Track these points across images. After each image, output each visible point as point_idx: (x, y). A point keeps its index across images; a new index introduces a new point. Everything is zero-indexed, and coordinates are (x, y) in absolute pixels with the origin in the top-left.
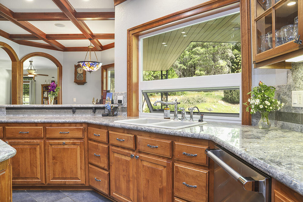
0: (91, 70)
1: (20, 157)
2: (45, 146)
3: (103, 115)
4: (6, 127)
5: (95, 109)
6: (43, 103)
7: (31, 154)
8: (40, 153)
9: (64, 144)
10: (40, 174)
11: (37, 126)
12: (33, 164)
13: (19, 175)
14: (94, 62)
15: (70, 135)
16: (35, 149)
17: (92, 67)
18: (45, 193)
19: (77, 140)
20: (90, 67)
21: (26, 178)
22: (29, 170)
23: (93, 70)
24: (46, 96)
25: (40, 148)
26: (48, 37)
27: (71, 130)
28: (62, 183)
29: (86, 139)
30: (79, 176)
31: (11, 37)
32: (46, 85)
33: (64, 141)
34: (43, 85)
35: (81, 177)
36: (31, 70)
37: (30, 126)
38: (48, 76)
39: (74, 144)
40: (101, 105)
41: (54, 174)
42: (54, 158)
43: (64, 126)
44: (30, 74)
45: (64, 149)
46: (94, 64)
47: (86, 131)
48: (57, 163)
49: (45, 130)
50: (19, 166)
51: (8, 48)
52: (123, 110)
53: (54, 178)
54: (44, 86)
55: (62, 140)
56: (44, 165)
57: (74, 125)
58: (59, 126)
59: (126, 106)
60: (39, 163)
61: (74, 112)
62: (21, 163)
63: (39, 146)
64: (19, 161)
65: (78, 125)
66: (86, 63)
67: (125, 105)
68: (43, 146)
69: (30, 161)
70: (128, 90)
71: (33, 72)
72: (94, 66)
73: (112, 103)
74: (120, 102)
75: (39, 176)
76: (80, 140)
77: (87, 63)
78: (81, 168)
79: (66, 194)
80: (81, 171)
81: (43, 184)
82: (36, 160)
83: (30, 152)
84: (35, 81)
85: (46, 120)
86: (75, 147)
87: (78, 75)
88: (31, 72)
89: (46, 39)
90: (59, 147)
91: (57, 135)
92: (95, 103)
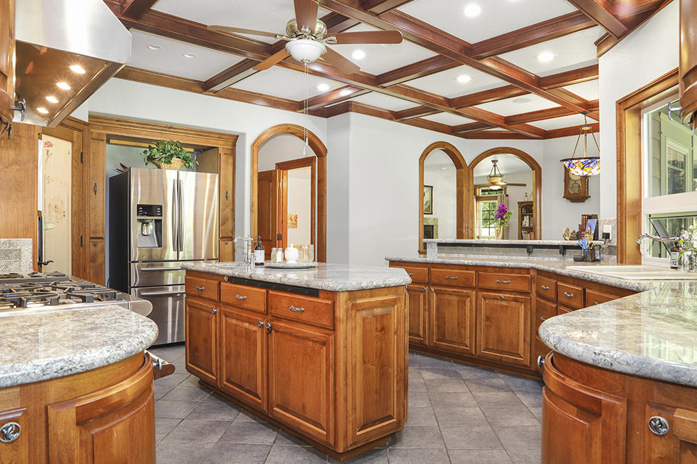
0: (585, 173)
1: (447, 312)
2: (476, 300)
3: (576, 260)
4: (432, 269)
5: (563, 249)
6: (521, 237)
7: (458, 308)
8: (470, 310)
9: (502, 299)
10: (468, 340)
11: (467, 270)
12: (461, 324)
13: (444, 336)
14: (590, 158)
15: (511, 287)
16: (465, 302)
17: (588, 169)
18: (474, 368)
19: (521, 295)
20: (582, 169)
21: (452, 342)
22: (456, 331)
23: (590, 174)
24: (527, 225)
25: (471, 302)
26: (508, 121)
27: (512, 278)
28: (497, 358)
29: (534, 295)
30: (521, 352)
31: (453, 131)
32: (528, 202)
33: (502, 295)
34: (522, 203)
35: (524, 354)
36: (495, 176)
37: (460, 269)
38: (525, 185)
39: (516, 300)
40: (575, 243)
41: (487, 343)
42: (488, 319)
43: (503, 272)
44: (494, 184)
45: (502, 306)
46: (590, 161)
47: (534, 282)
48: (491, 326)
49: (478, 276)
50: (444, 323)
51: (450, 148)
52: (611, 250)
53: (486, 349)
54: (523, 205)
55: (500, 293)
56: (474, 327)
57: (518, 271)
58: (496, 272)
59: (615, 244)
60: (468, 323)
61: (529, 252)
62: (446, 319)
63: (469, 299)
64: (445, 318)
65: (523, 271)
66: (574, 161)
67: (614, 241)
68: (474, 299)
69: (458, 319)
70: (619, 214)
71: (498, 180)
72: (591, 165)
73: (596, 238)
74: (607, 236)
75: (468, 342)
76: (525, 296)
77: (577, 161)
78: (524, 340)
79: (501, 376)
80: (524, 345)
81: (472, 354)
82: (465, 319)
83: (458, 305)
84: (507, 196)
85: (479, 263)
86: (517, 304)
87: (572, 183)
88: (495, 180)
89: (504, 125)
90: (496, 302)
91: (493, 285)
92: (568, 239)
